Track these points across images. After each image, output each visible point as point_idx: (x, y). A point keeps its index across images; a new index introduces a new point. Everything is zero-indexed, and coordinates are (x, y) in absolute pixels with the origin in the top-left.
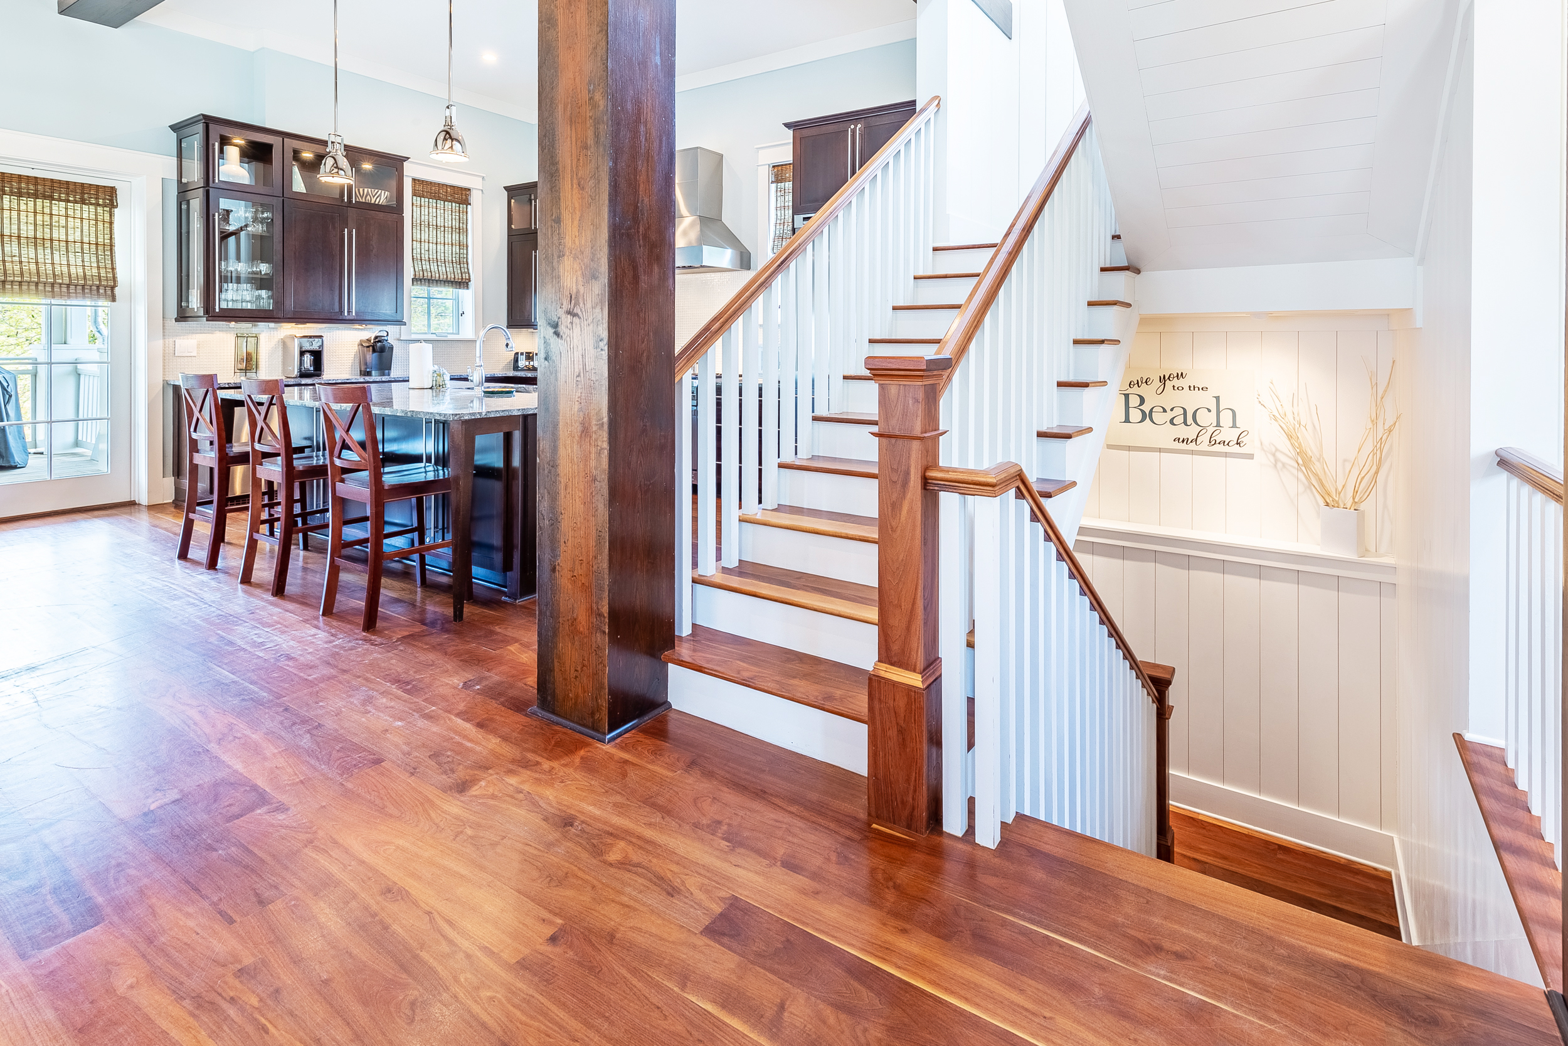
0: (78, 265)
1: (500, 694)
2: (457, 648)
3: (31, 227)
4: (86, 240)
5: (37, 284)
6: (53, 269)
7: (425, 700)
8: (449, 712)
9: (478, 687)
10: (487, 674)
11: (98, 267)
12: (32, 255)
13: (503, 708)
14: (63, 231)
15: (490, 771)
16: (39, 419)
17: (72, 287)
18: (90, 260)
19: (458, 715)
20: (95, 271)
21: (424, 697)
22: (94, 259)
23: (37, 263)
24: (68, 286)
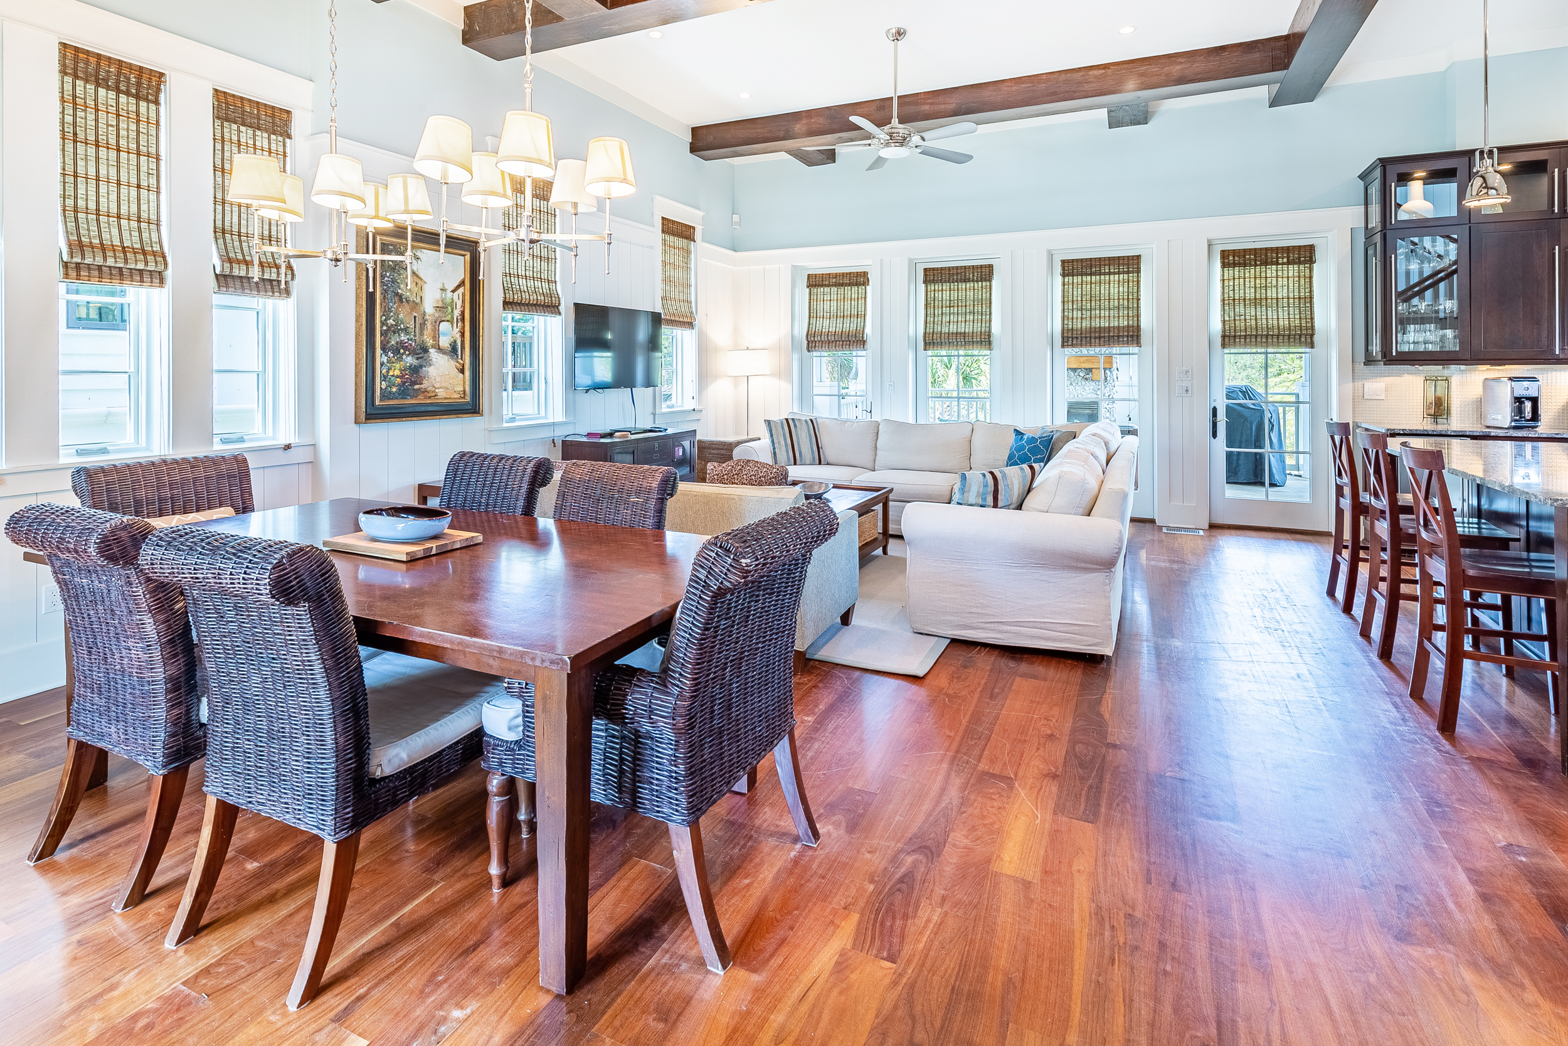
0: (1283, 318)
1: (1546, 884)
2: (1536, 803)
3: (1253, 290)
4: (1291, 295)
5: (1256, 336)
6: (1267, 322)
7: (1443, 833)
8: (1460, 860)
9: (1524, 859)
10: (1551, 852)
11: (1300, 318)
12: (1253, 313)
13: (1534, 901)
14: (1274, 289)
15: (1451, 947)
16: (1301, 449)
17: (1281, 337)
18: (1294, 312)
19: (1468, 870)
20: (1297, 322)
21: (1445, 829)
22: (1297, 312)
23: (1256, 319)
24: (1278, 336)
